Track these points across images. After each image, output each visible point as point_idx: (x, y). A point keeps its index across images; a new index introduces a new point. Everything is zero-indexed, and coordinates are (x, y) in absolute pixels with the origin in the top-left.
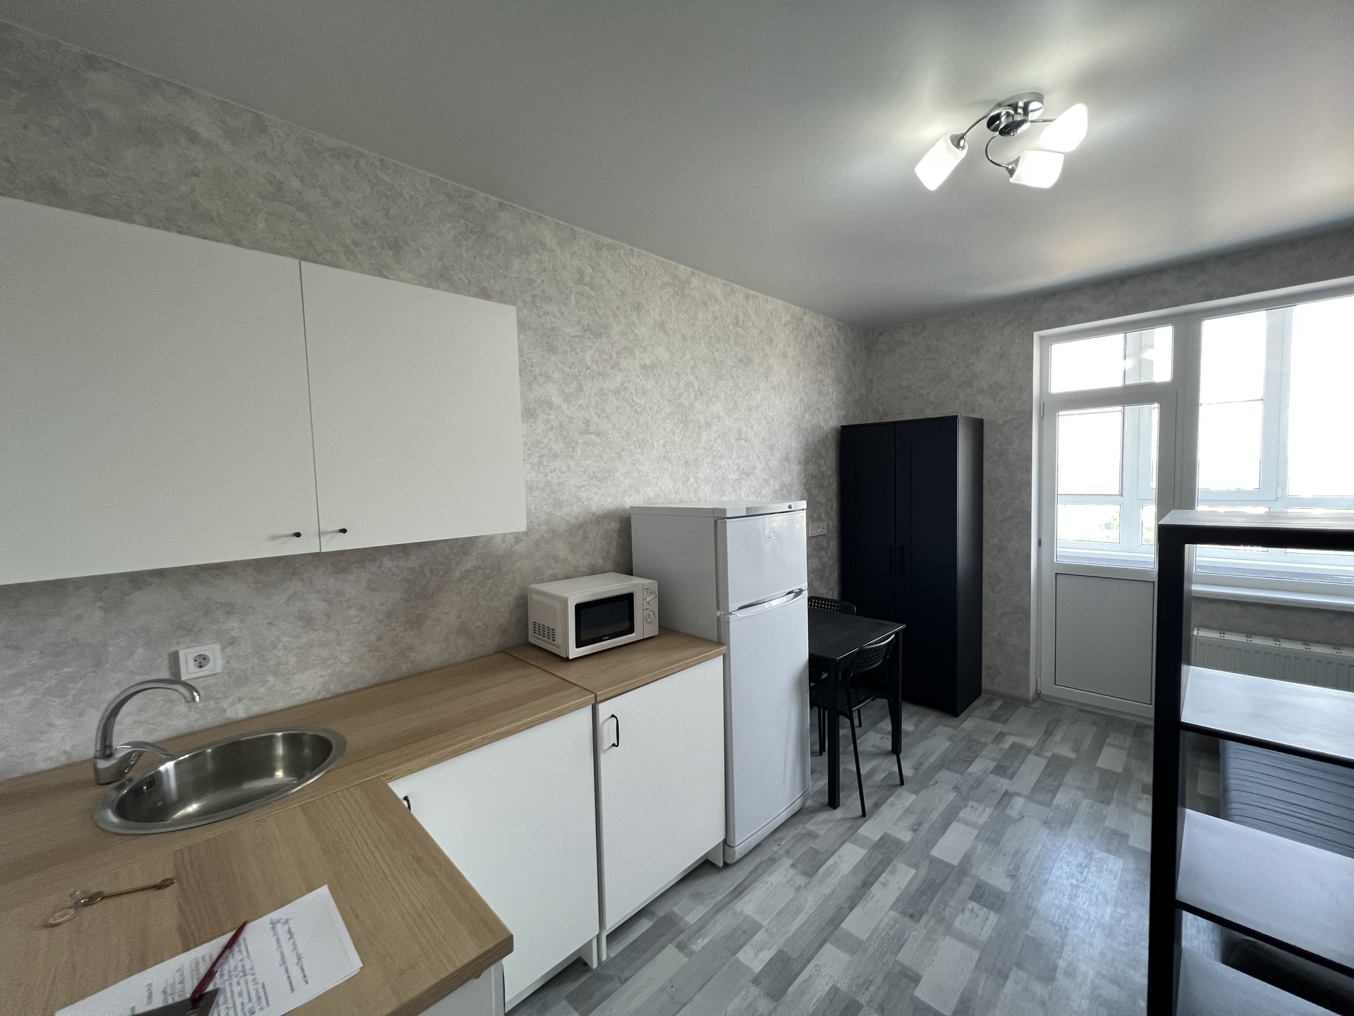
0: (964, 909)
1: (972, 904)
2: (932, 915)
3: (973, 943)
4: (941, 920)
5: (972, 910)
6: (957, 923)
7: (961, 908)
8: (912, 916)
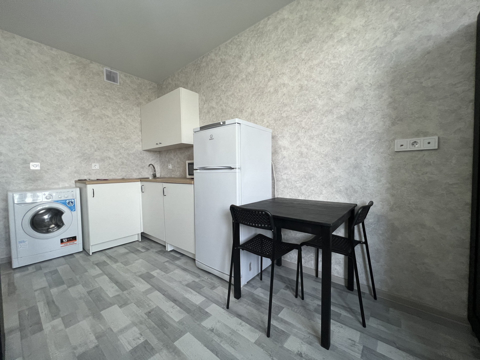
0: (141, 335)
1: (142, 340)
2: (145, 320)
3: (122, 331)
4: (141, 323)
5: (139, 339)
6: (135, 329)
7: (142, 334)
8: (150, 312)
